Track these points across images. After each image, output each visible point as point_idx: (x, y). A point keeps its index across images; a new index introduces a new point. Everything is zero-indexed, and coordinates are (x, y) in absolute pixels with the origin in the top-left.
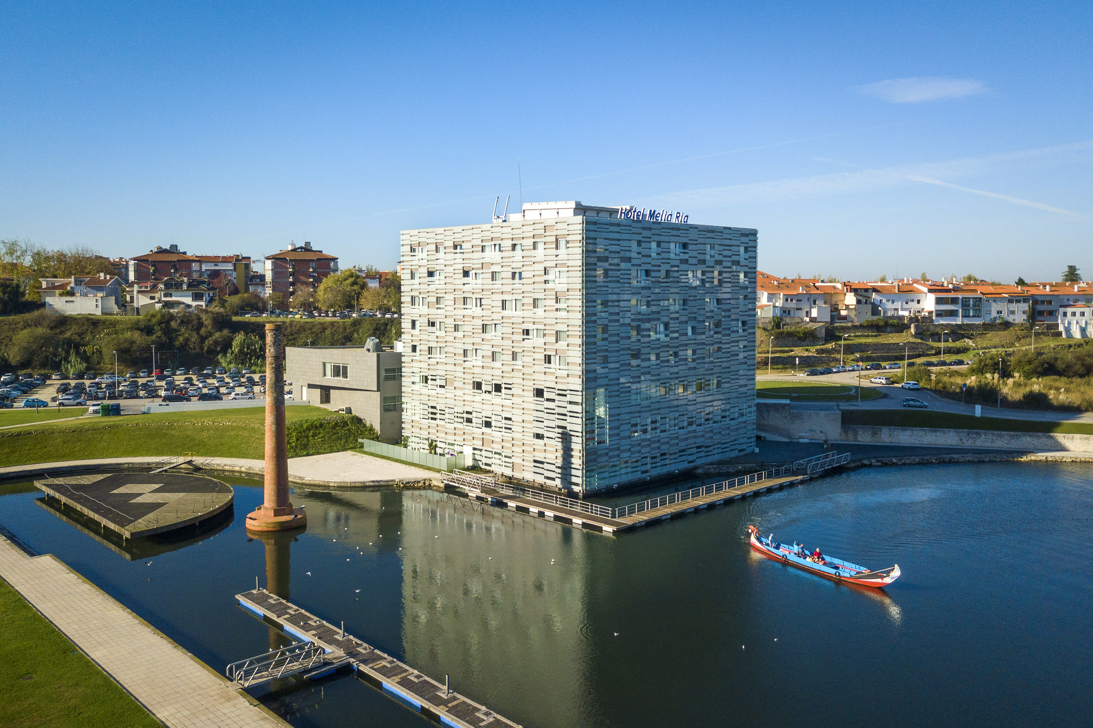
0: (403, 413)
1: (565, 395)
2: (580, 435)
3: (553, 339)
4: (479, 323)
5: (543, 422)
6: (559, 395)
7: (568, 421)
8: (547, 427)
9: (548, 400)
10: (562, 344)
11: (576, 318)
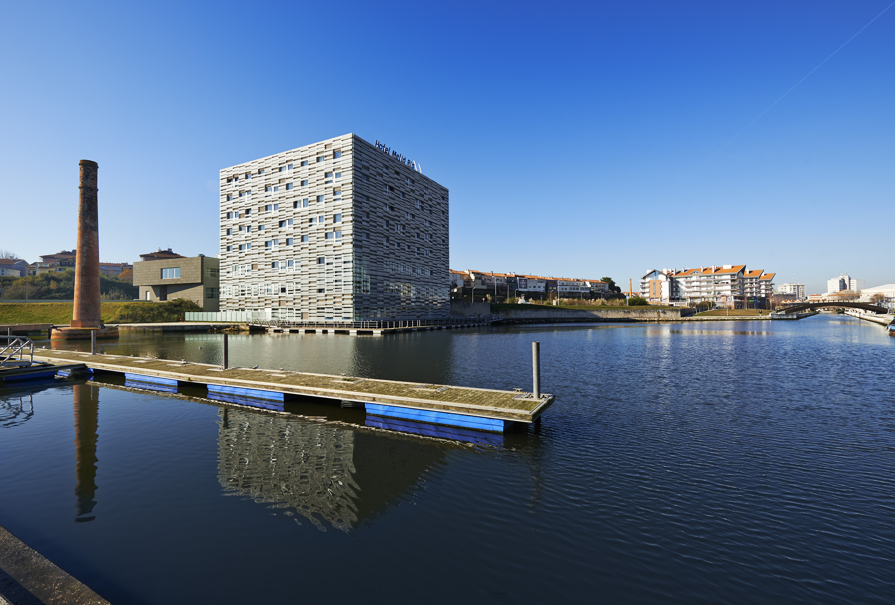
0: (220, 295)
1: (341, 258)
2: (352, 283)
3: (332, 221)
4: (277, 220)
5: (324, 280)
6: (336, 259)
7: (343, 276)
8: (327, 283)
9: (328, 264)
10: (338, 224)
11: (349, 203)
